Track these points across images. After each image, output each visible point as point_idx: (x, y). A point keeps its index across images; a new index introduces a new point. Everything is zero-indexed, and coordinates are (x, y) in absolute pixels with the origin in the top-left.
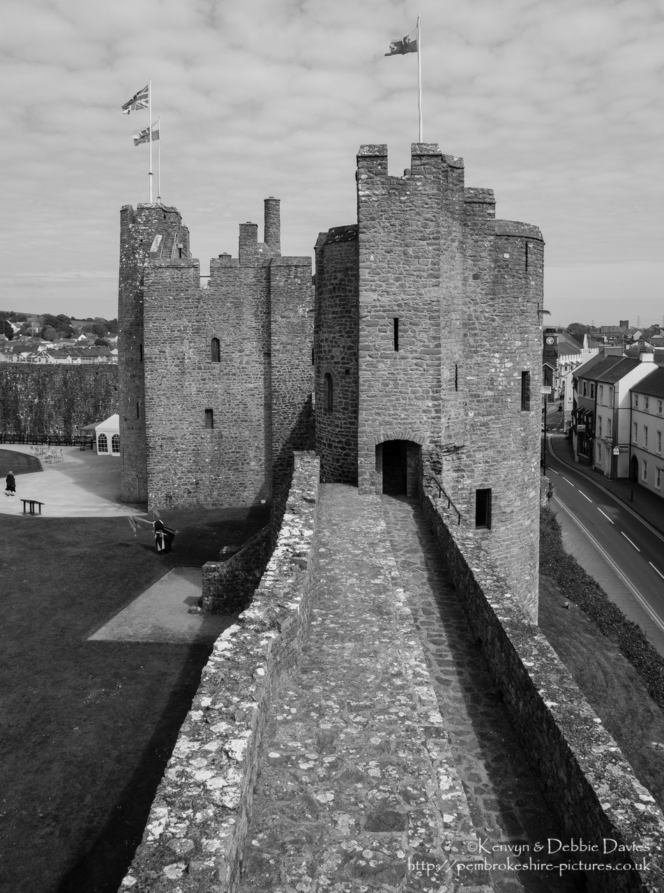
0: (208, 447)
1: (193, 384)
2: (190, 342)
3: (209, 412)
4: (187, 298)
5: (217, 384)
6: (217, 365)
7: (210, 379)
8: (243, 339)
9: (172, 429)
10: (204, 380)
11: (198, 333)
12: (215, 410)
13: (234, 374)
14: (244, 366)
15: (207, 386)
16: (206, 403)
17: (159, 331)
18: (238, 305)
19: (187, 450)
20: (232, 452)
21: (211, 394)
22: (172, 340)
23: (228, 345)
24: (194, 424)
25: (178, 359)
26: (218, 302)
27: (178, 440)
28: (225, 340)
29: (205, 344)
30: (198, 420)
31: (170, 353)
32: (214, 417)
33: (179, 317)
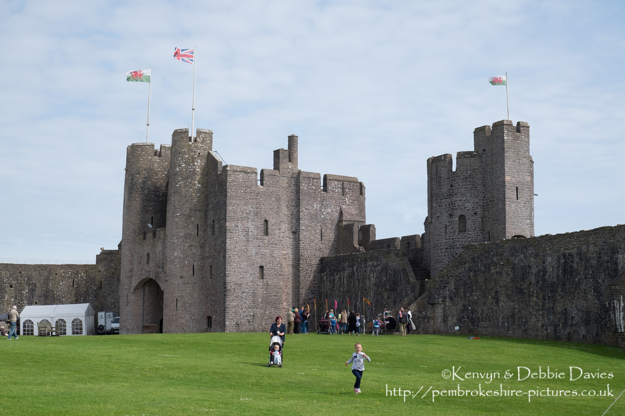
0: (260, 291)
1: (253, 249)
2: (252, 221)
3: (262, 267)
4: (251, 193)
5: (267, 250)
6: (266, 237)
7: (262, 246)
8: (281, 222)
9: (241, 278)
10: (259, 246)
11: (256, 215)
12: (265, 267)
13: (276, 244)
14: (281, 239)
15: (261, 251)
16: (260, 262)
17: (235, 213)
18: (278, 200)
19: (249, 292)
20: (274, 296)
21: (263, 256)
22: (242, 219)
23: (273, 225)
24: (253, 276)
25: (246, 231)
26: (268, 197)
27: (244, 286)
28: (271, 222)
29: (260, 223)
30: (255, 273)
31: (241, 227)
32: (264, 271)
33: (246, 204)
